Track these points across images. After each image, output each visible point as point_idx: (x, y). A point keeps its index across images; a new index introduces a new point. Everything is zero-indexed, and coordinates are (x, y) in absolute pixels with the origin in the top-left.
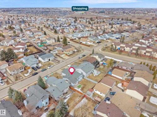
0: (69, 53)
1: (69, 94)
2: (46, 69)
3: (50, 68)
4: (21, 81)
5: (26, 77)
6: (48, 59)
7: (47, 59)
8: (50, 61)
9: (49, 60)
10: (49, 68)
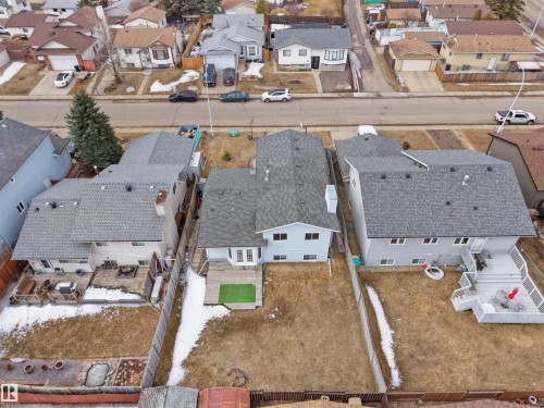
1: (125, 290)
2: (246, 100)
3: (268, 101)
4: (115, 101)
5: (150, 97)
6: (311, 53)
7: (302, 53)
8: (316, 74)
9: (315, 62)
10: (265, 96)
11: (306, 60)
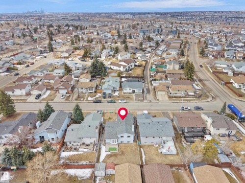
0: (175, 94)
1: (88, 149)
2: (114, 102)
5: (88, 101)
7: (130, 89)
8: (134, 95)
9: (134, 92)
10: (120, 101)
11: (131, 91)
